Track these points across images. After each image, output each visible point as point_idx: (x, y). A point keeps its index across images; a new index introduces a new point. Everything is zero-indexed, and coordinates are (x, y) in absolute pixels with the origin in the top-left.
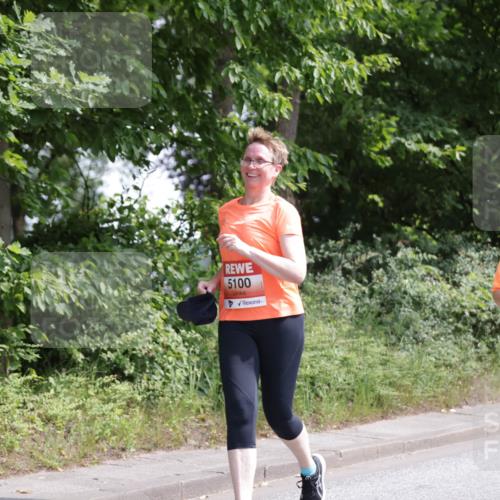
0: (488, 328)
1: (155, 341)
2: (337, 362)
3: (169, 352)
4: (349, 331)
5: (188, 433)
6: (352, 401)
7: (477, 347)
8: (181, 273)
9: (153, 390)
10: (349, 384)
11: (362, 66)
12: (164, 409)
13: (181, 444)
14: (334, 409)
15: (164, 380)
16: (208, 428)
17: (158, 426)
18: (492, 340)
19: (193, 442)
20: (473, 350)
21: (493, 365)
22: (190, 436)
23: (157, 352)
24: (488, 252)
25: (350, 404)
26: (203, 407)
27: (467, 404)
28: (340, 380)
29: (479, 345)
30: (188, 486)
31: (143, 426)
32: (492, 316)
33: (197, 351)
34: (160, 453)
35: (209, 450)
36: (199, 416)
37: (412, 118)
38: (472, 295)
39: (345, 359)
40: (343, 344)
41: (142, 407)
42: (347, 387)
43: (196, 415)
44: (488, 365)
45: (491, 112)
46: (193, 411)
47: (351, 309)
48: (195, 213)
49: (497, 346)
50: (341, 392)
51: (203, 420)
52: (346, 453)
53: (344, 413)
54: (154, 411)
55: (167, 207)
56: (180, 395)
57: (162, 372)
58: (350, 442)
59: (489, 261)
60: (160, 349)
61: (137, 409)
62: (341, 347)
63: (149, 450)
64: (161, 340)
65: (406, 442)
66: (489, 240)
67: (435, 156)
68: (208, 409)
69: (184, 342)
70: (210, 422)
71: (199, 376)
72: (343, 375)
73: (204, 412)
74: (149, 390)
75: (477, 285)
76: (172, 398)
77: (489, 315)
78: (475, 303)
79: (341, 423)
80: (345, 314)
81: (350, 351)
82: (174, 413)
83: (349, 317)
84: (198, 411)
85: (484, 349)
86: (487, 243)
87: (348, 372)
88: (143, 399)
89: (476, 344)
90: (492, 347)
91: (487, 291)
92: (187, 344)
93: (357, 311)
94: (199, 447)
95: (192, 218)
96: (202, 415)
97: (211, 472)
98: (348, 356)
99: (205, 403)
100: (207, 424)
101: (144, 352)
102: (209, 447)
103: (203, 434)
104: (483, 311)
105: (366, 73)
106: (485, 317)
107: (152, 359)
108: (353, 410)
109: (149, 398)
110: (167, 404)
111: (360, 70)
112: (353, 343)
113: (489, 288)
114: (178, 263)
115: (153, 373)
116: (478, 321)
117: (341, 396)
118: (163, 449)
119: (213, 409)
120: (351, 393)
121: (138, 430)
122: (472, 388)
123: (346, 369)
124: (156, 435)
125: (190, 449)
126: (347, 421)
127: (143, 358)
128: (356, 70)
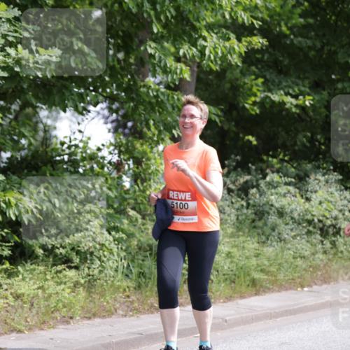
0: (331, 231)
1: (94, 240)
2: (223, 255)
3: (104, 248)
4: (232, 233)
5: (118, 305)
6: (234, 282)
7: (323, 244)
8: (112, 192)
9: (93, 276)
10: (232, 271)
11: (240, 45)
12: (100, 290)
13: (113, 314)
14: (221, 288)
15: (100, 268)
16: (132, 302)
17: (96, 300)
18: (333, 239)
19: (121, 312)
20: (320, 246)
21: (334, 257)
22: (119, 308)
23: (95, 248)
24: (331, 176)
25: (233, 285)
26: (128, 287)
27: (316, 284)
28: (226, 268)
29: (324, 243)
30: (117, 343)
31: (85, 301)
32: (334, 222)
33: (124, 248)
34: (97, 320)
35: (132, 318)
36: (126, 294)
37: (277, 80)
38: (320, 207)
39: (229, 253)
40: (228, 242)
41: (84, 287)
42: (231, 273)
43: (123, 293)
44: (331, 257)
45: (333, 77)
46: (121, 290)
47: (233, 217)
48: (122, 149)
49: (337, 243)
50: (226, 276)
51: (128, 297)
52: (229, 320)
53: (228, 292)
54: (93, 290)
55: (103, 145)
56: (112, 279)
57: (99, 262)
58: (232, 312)
59: (332, 183)
60: (98, 246)
61: (81, 289)
62: (226, 244)
63: (90, 318)
64: (98, 240)
65: (272, 311)
66: (332, 168)
67: (291, 104)
68: (132, 289)
69: (114, 240)
70: (133, 298)
71: (125, 266)
72: (228, 265)
73: (129, 291)
74: (89, 276)
75: (323, 200)
76: (106, 281)
77: (331, 221)
78: (321, 213)
79: (227, 298)
80: (229, 221)
81: (232, 247)
82: (107, 292)
83: (232, 223)
84: (125, 290)
85: (328, 245)
86: (330, 170)
87: (232, 262)
88: (85, 282)
89: (322, 242)
90: (333, 244)
91: (330, 204)
92: (116, 242)
93: (238, 219)
94: (125, 316)
95: (120, 153)
96: (128, 293)
97: (134, 333)
98: (232, 251)
99: (130, 284)
100: (131, 300)
101: (86, 248)
102: (132, 316)
103: (128, 307)
104: (327, 218)
105: (243, 50)
106: (329, 222)
107: (92, 254)
108: (235, 289)
109: (89, 281)
110: (102, 285)
111: (239, 47)
112: (235, 241)
113: (331, 202)
114: (110, 185)
115: (93, 263)
116: (324, 225)
117: (226, 279)
118: (100, 317)
119: (135, 288)
120: (233, 277)
121: (82, 304)
122: (320, 273)
123: (230, 260)
124: (95, 307)
125: (119, 317)
126: (231, 297)
127: (85, 252)
128: (236, 47)
